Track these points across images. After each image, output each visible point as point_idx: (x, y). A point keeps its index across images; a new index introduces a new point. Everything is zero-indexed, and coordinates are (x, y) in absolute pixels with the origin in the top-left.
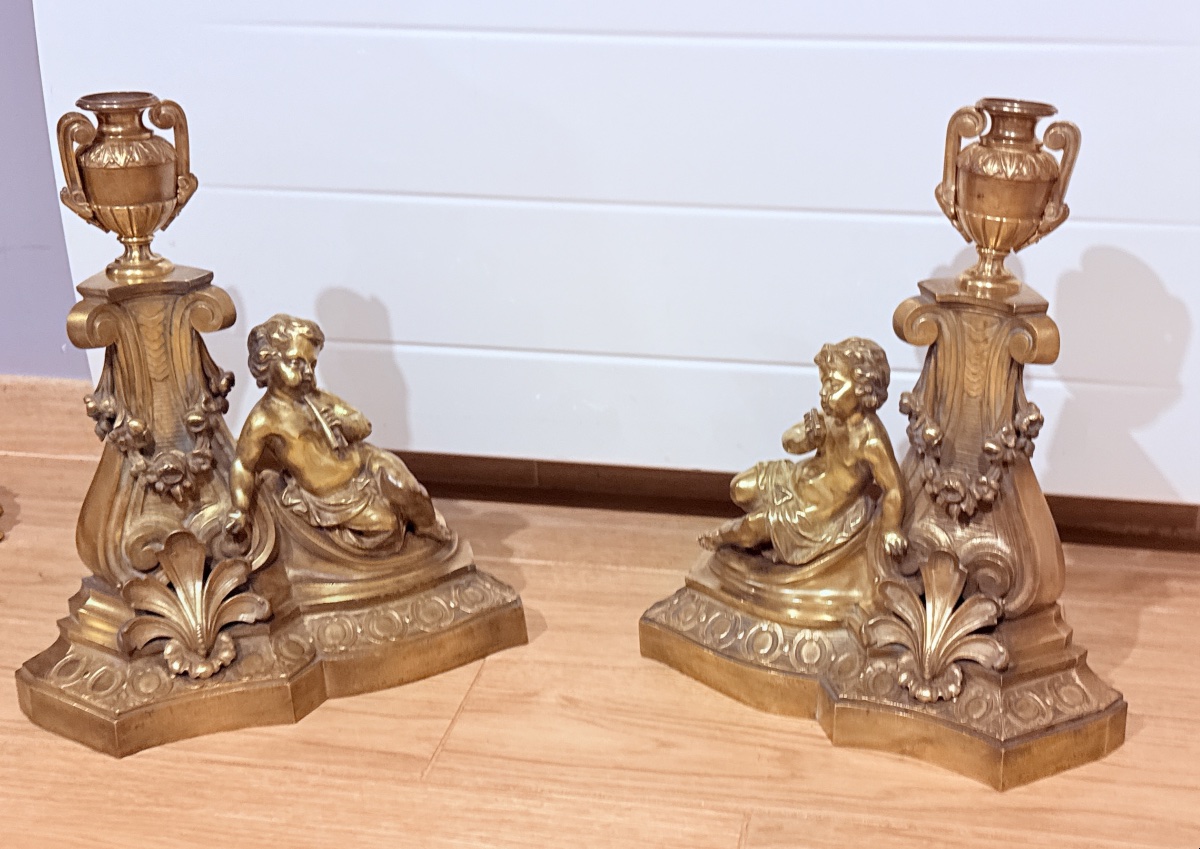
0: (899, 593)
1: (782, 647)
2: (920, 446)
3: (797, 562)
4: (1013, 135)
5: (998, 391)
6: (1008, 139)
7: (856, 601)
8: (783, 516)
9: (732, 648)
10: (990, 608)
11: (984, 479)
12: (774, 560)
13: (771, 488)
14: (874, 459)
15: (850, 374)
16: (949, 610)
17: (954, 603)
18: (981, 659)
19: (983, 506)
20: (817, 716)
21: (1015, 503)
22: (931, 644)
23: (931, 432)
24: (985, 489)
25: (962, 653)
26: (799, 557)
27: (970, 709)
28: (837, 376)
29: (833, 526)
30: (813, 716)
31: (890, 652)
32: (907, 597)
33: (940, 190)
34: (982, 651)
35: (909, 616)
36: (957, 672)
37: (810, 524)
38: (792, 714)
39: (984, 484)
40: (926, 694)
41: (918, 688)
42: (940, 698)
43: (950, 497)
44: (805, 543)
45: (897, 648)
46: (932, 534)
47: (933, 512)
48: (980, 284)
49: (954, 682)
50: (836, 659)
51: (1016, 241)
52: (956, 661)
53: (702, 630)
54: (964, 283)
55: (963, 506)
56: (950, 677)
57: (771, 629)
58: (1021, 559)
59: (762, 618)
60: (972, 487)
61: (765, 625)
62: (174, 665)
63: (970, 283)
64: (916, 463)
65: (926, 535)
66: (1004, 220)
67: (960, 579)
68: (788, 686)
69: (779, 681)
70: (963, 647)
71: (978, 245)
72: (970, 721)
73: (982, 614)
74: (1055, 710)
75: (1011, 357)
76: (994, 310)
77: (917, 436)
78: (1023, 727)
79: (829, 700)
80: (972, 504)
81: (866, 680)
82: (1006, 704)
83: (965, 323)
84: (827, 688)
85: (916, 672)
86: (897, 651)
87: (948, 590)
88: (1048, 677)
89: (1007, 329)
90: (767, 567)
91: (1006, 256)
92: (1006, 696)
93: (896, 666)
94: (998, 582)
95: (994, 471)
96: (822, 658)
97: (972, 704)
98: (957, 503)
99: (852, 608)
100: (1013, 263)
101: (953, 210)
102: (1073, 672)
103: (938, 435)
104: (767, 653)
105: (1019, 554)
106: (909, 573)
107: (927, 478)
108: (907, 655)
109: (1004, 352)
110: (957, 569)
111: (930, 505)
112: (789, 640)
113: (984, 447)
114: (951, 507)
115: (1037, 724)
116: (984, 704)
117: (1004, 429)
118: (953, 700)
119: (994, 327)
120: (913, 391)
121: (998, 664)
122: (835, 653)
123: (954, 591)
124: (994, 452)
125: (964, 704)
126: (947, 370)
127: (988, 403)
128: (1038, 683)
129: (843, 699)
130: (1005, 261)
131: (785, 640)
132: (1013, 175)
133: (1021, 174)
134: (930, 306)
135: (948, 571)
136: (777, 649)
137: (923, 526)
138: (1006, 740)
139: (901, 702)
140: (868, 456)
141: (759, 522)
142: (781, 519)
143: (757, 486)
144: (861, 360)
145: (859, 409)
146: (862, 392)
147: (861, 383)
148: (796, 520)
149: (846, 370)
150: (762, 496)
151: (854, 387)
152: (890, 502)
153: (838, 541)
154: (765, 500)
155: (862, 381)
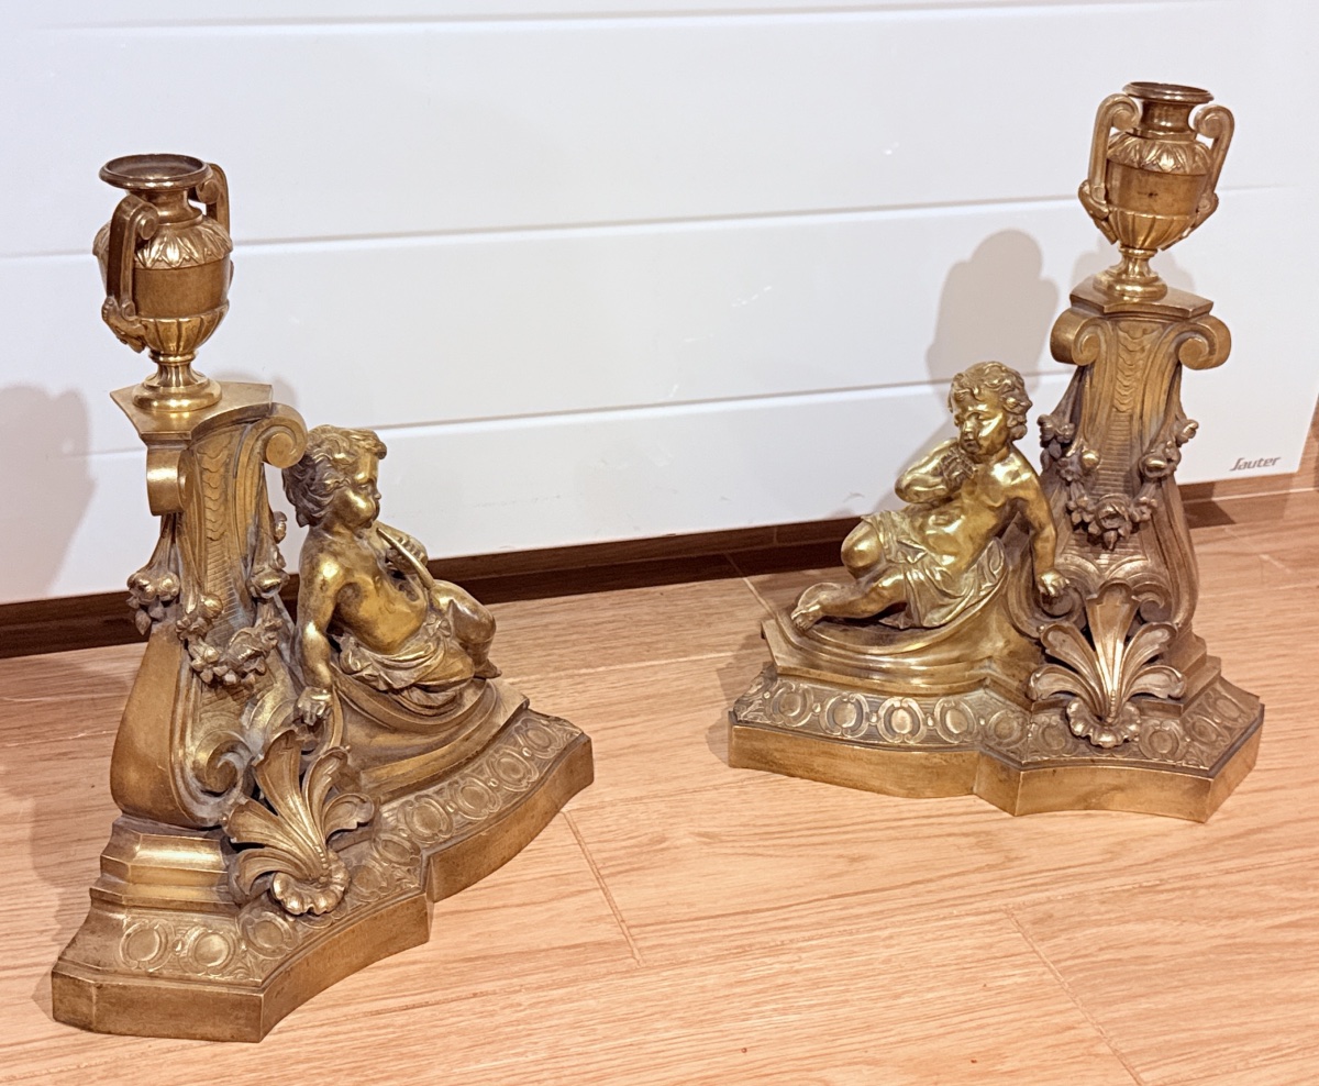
0: (1061, 636)
1: (926, 724)
2: (1072, 474)
3: (936, 624)
4: (1169, 125)
5: (1155, 398)
6: (1164, 129)
7: (989, 654)
8: (925, 574)
9: (868, 736)
10: (1161, 635)
11: (1143, 499)
12: (901, 627)
13: (895, 546)
14: (1030, 495)
15: (1002, 406)
16: (1120, 646)
17: (1124, 638)
18: (1156, 691)
19: (1136, 526)
20: (975, 790)
21: (1166, 519)
22: (1111, 685)
23: (1091, 456)
24: (1144, 509)
25: (1135, 689)
26: (935, 618)
27: (1155, 745)
28: (982, 407)
29: (970, 577)
30: (970, 792)
31: (1057, 703)
32: (1069, 640)
33: (1087, 188)
34: (1153, 682)
35: (1075, 658)
36: (1132, 709)
37: (951, 577)
38: (948, 794)
39: (1144, 504)
40: (1107, 739)
41: (1100, 735)
42: (1126, 741)
43: (1108, 524)
44: (947, 600)
45: (1062, 696)
46: (1078, 566)
47: (1073, 542)
48: (1129, 288)
49: (1132, 722)
50: (986, 723)
51: (1166, 239)
52: (1129, 700)
53: (824, 722)
54: (1111, 287)
55: (1121, 531)
56: (1126, 717)
57: (905, 705)
58: (1176, 578)
59: (892, 694)
60: (1132, 509)
61: (895, 701)
62: (293, 905)
63: (1118, 288)
64: (1060, 493)
65: (1073, 568)
66: (1175, 218)
67: (1131, 610)
68: (944, 763)
69: (935, 760)
70: (1138, 682)
71: (1123, 246)
72: (1164, 757)
73: (1152, 643)
74: (1226, 728)
75: (1179, 365)
76: (1162, 316)
77: (1072, 463)
78: (1216, 753)
79: (1005, 769)
80: (1129, 527)
81: (1036, 739)
82: (1188, 732)
83: (1121, 333)
84: (995, 756)
85: (1088, 718)
86: (1062, 701)
87: (1115, 625)
88: (1203, 696)
89: (1172, 336)
90: (888, 636)
91: (1152, 256)
92: (1183, 723)
93: (1066, 718)
94: (1162, 605)
95: (1151, 488)
96: (971, 725)
97: (1155, 739)
98: (1116, 529)
99: (986, 663)
100: (1159, 264)
101: (1106, 210)
102: (1218, 686)
103: (1099, 458)
104: (913, 733)
105: (1173, 571)
106: (1062, 613)
107: (1078, 507)
108: (1076, 702)
109: (1167, 359)
110: (1128, 600)
111: (1073, 536)
112: (929, 713)
113: (1144, 464)
114: (1107, 535)
115: (1223, 745)
116: (1167, 737)
117: (1169, 443)
118: (1137, 739)
119: (1155, 333)
120: (1053, 413)
121: (1177, 692)
122: (983, 718)
123: (1124, 624)
124: (1158, 468)
125: (1147, 741)
126: (1100, 386)
127: (1141, 417)
128: (1199, 705)
129: (1028, 764)
130: (1151, 261)
131: (925, 714)
132: (1192, 170)
133: (1198, 167)
134: (1094, 319)
135: (1118, 604)
136: (922, 727)
137: (1066, 559)
138: (1211, 768)
139: (1084, 754)
140: (1021, 493)
141: (896, 585)
142: (922, 577)
143: (880, 545)
144: (1012, 388)
145: (1006, 442)
146: (1014, 423)
147: (1015, 413)
148: (938, 577)
149: (996, 401)
150: (888, 557)
151: (1005, 418)
152: (1047, 540)
153: (982, 593)
154: (890, 561)
155: (1017, 410)
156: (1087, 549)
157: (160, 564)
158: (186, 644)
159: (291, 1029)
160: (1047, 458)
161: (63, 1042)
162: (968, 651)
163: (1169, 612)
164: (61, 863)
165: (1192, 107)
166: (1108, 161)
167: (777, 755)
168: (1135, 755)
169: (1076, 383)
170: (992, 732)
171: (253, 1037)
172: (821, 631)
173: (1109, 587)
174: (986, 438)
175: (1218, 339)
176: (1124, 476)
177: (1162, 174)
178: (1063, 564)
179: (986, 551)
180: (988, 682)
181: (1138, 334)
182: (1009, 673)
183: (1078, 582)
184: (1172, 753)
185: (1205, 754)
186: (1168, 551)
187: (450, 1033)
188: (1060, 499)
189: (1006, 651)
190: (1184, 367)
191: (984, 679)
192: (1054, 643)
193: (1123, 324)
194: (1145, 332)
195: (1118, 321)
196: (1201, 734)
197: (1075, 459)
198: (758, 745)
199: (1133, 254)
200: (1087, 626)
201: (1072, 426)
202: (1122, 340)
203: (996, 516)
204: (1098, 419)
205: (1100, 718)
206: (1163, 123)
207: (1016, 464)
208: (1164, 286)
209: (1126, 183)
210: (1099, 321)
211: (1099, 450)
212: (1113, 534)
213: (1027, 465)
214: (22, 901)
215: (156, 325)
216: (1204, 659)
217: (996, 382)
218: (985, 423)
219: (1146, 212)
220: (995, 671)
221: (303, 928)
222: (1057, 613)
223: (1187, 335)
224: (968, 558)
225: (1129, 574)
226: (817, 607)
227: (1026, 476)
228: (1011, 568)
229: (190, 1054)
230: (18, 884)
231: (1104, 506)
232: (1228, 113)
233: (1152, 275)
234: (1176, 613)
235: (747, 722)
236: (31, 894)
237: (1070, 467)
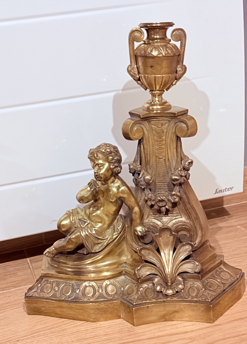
0: (147, 252)
1: (98, 291)
2: (143, 185)
3: (97, 251)
4: (158, 37)
5: (172, 152)
6: (157, 39)
7: (125, 261)
8: (88, 231)
9: (75, 298)
10: (188, 248)
11: (174, 193)
12: (85, 253)
13: (77, 221)
14: (125, 196)
15: (107, 160)
16: (171, 252)
17: (173, 250)
18: (189, 271)
19: (175, 205)
20: (122, 317)
21: (187, 201)
22: (168, 270)
23: (148, 177)
24: (175, 197)
25: (180, 270)
26: (97, 248)
27: (190, 292)
28: (100, 162)
29: (109, 231)
30: (119, 317)
31: (149, 279)
32: (151, 253)
33: (130, 68)
34: (188, 267)
35: (154, 260)
36: (180, 279)
37: (101, 232)
38: (110, 319)
39: (174, 195)
40: (170, 292)
41: (166, 291)
42: (177, 292)
43: (161, 204)
44: (100, 241)
45: (151, 276)
46: (154, 223)
47: (152, 213)
48: (155, 107)
49: (180, 284)
50: (124, 289)
51: (167, 86)
52: (178, 275)
53: (58, 295)
54: (148, 108)
55: (167, 207)
56: (178, 282)
57: (91, 285)
58: (194, 224)
59: (85, 281)
60: (170, 198)
61: (87, 283)
63: (151, 108)
64: (142, 194)
65: (152, 224)
66: (164, 76)
67: (174, 238)
68: (106, 307)
69: (103, 306)
70: (181, 267)
71: (150, 91)
72: (193, 297)
73: (185, 251)
74: (223, 283)
75: (178, 138)
76: (166, 117)
77: (141, 181)
78: (215, 294)
79: (129, 307)
80: (170, 205)
81: (141, 294)
82: (204, 286)
83: (153, 126)
84: (125, 302)
85: (162, 284)
86: (152, 278)
87: (169, 245)
88: (214, 271)
89: (173, 125)
90: (82, 257)
91: (163, 93)
92: (203, 283)
93: (154, 284)
94: (188, 235)
95: (177, 188)
96: (118, 291)
97: (190, 290)
98: (164, 206)
99: (124, 265)
100: (167, 96)
101: (138, 76)
102: (222, 266)
103: (151, 178)
104: (93, 296)
105: (193, 222)
106: (148, 242)
107: (149, 199)
108: (157, 278)
109: (173, 135)
110: (171, 234)
111: (151, 211)
112: (100, 287)
113: (171, 179)
114: (161, 209)
115: (219, 291)
116: (195, 289)
117: (179, 169)
118: (182, 291)
119: (167, 124)
120: (133, 162)
121: (197, 270)
122: (123, 287)
123: (172, 245)
124: (177, 180)
125: (187, 291)
126: (149, 148)
127: (169, 160)
128: (212, 275)
129: (136, 305)
130: (163, 95)
131: (98, 288)
132: (165, 54)
133: (168, 53)
134: (138, 121)
135: (168, 236)
136: (97, 292)
137: (149, 220)
138: (211, 301)
139: (160, 299)
140: (121, 195)
141: (77, 237)
142: (87, 233)
143: (71, 222)
144: (111, 152)
146: (113, 167)
147: (112, 163)
148: (94, 232)
149: (104, 158)
150: (75, 226)
151: (109, 165)
152: (136, 213)
153: (114, 237)
154: (75, 227)
155: (113, 161)
156: (157, 216)
160: (135, 180)
162: (118, 260)
163: (192, 238)
165: (166, 29)
166: (136, 56)
167: (43, 309)
168: (182, 297)
169: (139, 148)
170: (126, 293)
172: (58, 258)
173: (165, 229)
175: (190, 123)
176: (167, 185)
177: (154, 57)
178: (147, 222)
179: (116, 220)
180: (124, 273)
181: (160, 126)
182: (132, 268)
183: (152, 229)
184: (196, 296)
185: (210, 295)
186: (189, 213)
188: (142, 197)
189: (131, 259)
190: (181, 138)
191: (122, 271)
192: (144, 254)
193: (152, 122)
194: (162, 125)
195: (150, 121)
196: (210, 287)
197: (142, 179)
198: (35, 305)
199: (155, 93)
200: (158, 248)
201: (140, 166)
202: (154, 129)
203: (115, 205)
204: (151, 162)
205: (167, 283)
206: (155, 37)
207: (118, 183)
208: (170, 105)
209: (145, 65)
210: (141, 122)
211: (151, 175)
212: (164, 208)
213: (124, 183)
216: (214, 257)
217: (103, 151)
218: (101, 168)
219: (152, 74)
220: (128, 269)
223: (178, 123)
225: (174, 224)
226: (53, 249)
227: (123, 188)
228: (127, 226)
231: (157, 197)
233: (163, 101)
234: (196, 239)
235: (30, 297)
237: (141, 183)
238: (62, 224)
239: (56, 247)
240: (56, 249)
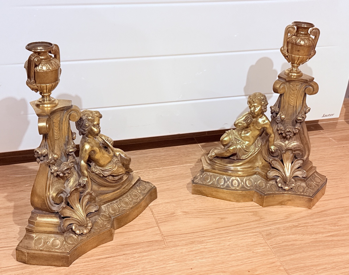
0: (275, 162)
1: (241, 184)
2: (279, 121)
3: (244, 159)
4: (303, 33)
5: (299, 102)
6: (302, 34)
7: (258, 166)
8: (241, 146)
9: (227, 187)
10: (301, 162)
11: (297, 127)
12: (235, 159)
13: (234, 139)
14: (268, 126)
15: (260, 104)
16: (290, 164)
17: (291, 162)
18: (299, 176)
19: (295, 134)
20: (254, 200)
21: (302, 132)
22: (288, 174)
23: (283, 117)
24: (297, 130)
25: (294, 175)
26: (244, 157)
28: (256, 104)
29: (253, 147)
30: (252, 201)
31: (274, 179)
32: (278, 163)
33: (282, 49)
34: (299, 173)
35: (279, 167)
36: (293, 180)
37: (248, 147)
38: (247, 201)
39: (297, 129)
40: (287, 188)
41: (285, 187)
42: (291, 188)
43: (288, 134)
44: (247, 153)
45: (276, 177)
46: (280, 144)
47: (279, 138)
48: (293, 74)
49: (293, 183)
50: (257, 183)
51: (303, 62)
52: (292, 178)
53: (216, 183)
54: (288, 74)
55: (291, 135)
56: (292, 182)
57: (236, 179)
58: (305, 147)
59: (233, 176)
60: (294, 130)
61: (234, 178)
62: (78, 232)
63: (290, 74)
64: (276, 125)
65: (279, 144)
66: (304, 57)
67: (293, 155)
68: (246, 194)
69: (243, 193)
70: (295, 173)
71: (292, 63)
72: (301, 192)
73: (298, 163)
74: (317, 185)
75: (305, 94)
76: (301, 82)
77: (278, 118)
78: (314, 191)
79: (261, 195)
80: (293, 134)
81: (269, 188)
82: (307, 186)
83: (291, 86)
84: (258, 192)
85: (282, 182)
86: (276, 178)
87: (289, 159)
88: (311, 177)
89: (304, 86)
90: (232, 161)
91: (299, 66)
92: (306, 183)
93: (277, 182)
94: (301, 154)
95: (298, 124)
96: (253, 184)
97: (299, 188)
98: (290, 135)
99: (257, 168)
100: (301, 68)
101: (287, 54)
102: (315, 174)
103: (285, 117)
104: (238, 186)
105: (304, 145)
106: (276, 156)
107: (280, 129)
108: (279, 178)
109: (302, 92)
110: (292, 153)
111: (279, 136)
112: (242, 181)
113: (297, 118)
114: (287, 136)
115: (316, 189)
116: (302, 187)
117: (303, 113)
118: (294, 188)
119: (300, 86)
120: (274, 105)
121: (304, 176)
122: (256, 182)
123: (291, 159)
124: (300, 120)
125: (297, 188)
126: (286, 99)
127: (296, 107)
128: (310, 179)
129: (266, 194)
130: (299, 67)
131: (241, 181)
132: (309, 45)
133: (310, 44)
134: (284, 82)
135: (290, 154)
136: (240, 184)
137: (277, 142)
138: (313, 195)
139: (281, 192)
140: (265, 126)
141: (234, 149)
142: (240, 147)
143: (230, 139)
144: (263, 99)
145: (262, 113)
146: (264, 108)
147: (264, 106)
148: (244, 147)
149: (259, 102)
150: (232, 142)
151: (261, 107)
152: (272, 138)
153: (256, 151)
154: (232, 143)
155: (264, 105)
156: (282, 140)
157: (42, 146)
158: (50, 167)
159: (77, 263)
160: (272, 117)
161: (19, 267)
162: (252, 165)
163: (303, 156)
164: (20, 220)
165: (309, 29)
166: (288, 42)
167: (204, 191)
168: (294, 192)
169: (280, 98)
170: (258, 186)
171: (67, 266)
172: (215, 160)
173: (288, 150)
174: (256, 112)
175: (315, 87)
176: (292, 121)
177: (301, 45)
178: (276, 144)
179: (257, 140)
180: (257, 173)
181: (295, 86)
182: (262, 171)
183: (280, 148)
184: (303, 191)
185: (311, 192)
186: (303, 140)
187: (117, 264)
188: (275, 127)
189: (262, 165)
190: (307, 95)
191: (256, 172)
192: (273, 163)
193: (291, 83)
194: (297, 85)
195: (290, 83)
196: (310, 186)
197: (279, 117)
198: (199, 189)
199: (294, 65)
200: (282, 159)
201: (278, 109)
202: (291, 87)
203: (259, 131)
204: (285, 107)
205: (285, 182)
206: (302, 33)
207: (264, 118)
208: (302, 74)
209: (292, 48)
210: (285, 83)
211: (285, 115)
212: (289, 136)
213: (267, 119)
214: (10, 229)
215: (40, 86)
216: (312, 167)
217: (259, 98)
218: (256, 108)
219: (297, 55)
220: (259, 170)
221: (80, 238)
222: (275, 156)
223: (307, 86)
224: (252, 142)
225: (293, 146)
226: (214, 154)
227: (267, 121)
228: (263, 144)
229: (51, 270)
230: (9, 225)
231: (286, 129)
232: (318, 30)
233: (299, 71)
234: (305, 156)
235: (196, 183)
236: (12, 228)
237: (278, 119)
238: (225, 140)
239: (216, 153)
240: (216, 154)
